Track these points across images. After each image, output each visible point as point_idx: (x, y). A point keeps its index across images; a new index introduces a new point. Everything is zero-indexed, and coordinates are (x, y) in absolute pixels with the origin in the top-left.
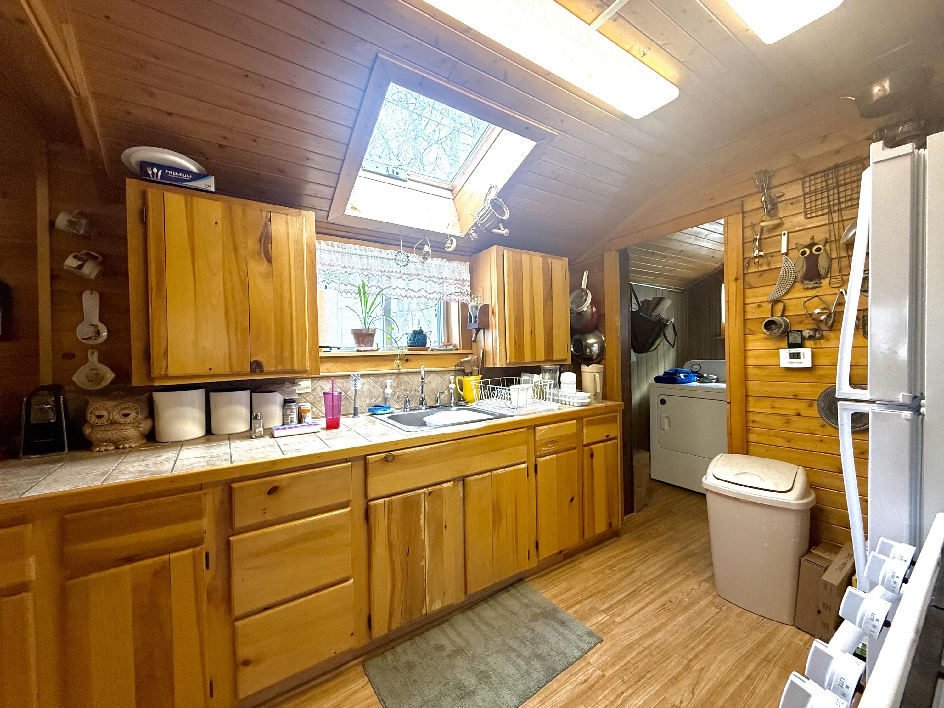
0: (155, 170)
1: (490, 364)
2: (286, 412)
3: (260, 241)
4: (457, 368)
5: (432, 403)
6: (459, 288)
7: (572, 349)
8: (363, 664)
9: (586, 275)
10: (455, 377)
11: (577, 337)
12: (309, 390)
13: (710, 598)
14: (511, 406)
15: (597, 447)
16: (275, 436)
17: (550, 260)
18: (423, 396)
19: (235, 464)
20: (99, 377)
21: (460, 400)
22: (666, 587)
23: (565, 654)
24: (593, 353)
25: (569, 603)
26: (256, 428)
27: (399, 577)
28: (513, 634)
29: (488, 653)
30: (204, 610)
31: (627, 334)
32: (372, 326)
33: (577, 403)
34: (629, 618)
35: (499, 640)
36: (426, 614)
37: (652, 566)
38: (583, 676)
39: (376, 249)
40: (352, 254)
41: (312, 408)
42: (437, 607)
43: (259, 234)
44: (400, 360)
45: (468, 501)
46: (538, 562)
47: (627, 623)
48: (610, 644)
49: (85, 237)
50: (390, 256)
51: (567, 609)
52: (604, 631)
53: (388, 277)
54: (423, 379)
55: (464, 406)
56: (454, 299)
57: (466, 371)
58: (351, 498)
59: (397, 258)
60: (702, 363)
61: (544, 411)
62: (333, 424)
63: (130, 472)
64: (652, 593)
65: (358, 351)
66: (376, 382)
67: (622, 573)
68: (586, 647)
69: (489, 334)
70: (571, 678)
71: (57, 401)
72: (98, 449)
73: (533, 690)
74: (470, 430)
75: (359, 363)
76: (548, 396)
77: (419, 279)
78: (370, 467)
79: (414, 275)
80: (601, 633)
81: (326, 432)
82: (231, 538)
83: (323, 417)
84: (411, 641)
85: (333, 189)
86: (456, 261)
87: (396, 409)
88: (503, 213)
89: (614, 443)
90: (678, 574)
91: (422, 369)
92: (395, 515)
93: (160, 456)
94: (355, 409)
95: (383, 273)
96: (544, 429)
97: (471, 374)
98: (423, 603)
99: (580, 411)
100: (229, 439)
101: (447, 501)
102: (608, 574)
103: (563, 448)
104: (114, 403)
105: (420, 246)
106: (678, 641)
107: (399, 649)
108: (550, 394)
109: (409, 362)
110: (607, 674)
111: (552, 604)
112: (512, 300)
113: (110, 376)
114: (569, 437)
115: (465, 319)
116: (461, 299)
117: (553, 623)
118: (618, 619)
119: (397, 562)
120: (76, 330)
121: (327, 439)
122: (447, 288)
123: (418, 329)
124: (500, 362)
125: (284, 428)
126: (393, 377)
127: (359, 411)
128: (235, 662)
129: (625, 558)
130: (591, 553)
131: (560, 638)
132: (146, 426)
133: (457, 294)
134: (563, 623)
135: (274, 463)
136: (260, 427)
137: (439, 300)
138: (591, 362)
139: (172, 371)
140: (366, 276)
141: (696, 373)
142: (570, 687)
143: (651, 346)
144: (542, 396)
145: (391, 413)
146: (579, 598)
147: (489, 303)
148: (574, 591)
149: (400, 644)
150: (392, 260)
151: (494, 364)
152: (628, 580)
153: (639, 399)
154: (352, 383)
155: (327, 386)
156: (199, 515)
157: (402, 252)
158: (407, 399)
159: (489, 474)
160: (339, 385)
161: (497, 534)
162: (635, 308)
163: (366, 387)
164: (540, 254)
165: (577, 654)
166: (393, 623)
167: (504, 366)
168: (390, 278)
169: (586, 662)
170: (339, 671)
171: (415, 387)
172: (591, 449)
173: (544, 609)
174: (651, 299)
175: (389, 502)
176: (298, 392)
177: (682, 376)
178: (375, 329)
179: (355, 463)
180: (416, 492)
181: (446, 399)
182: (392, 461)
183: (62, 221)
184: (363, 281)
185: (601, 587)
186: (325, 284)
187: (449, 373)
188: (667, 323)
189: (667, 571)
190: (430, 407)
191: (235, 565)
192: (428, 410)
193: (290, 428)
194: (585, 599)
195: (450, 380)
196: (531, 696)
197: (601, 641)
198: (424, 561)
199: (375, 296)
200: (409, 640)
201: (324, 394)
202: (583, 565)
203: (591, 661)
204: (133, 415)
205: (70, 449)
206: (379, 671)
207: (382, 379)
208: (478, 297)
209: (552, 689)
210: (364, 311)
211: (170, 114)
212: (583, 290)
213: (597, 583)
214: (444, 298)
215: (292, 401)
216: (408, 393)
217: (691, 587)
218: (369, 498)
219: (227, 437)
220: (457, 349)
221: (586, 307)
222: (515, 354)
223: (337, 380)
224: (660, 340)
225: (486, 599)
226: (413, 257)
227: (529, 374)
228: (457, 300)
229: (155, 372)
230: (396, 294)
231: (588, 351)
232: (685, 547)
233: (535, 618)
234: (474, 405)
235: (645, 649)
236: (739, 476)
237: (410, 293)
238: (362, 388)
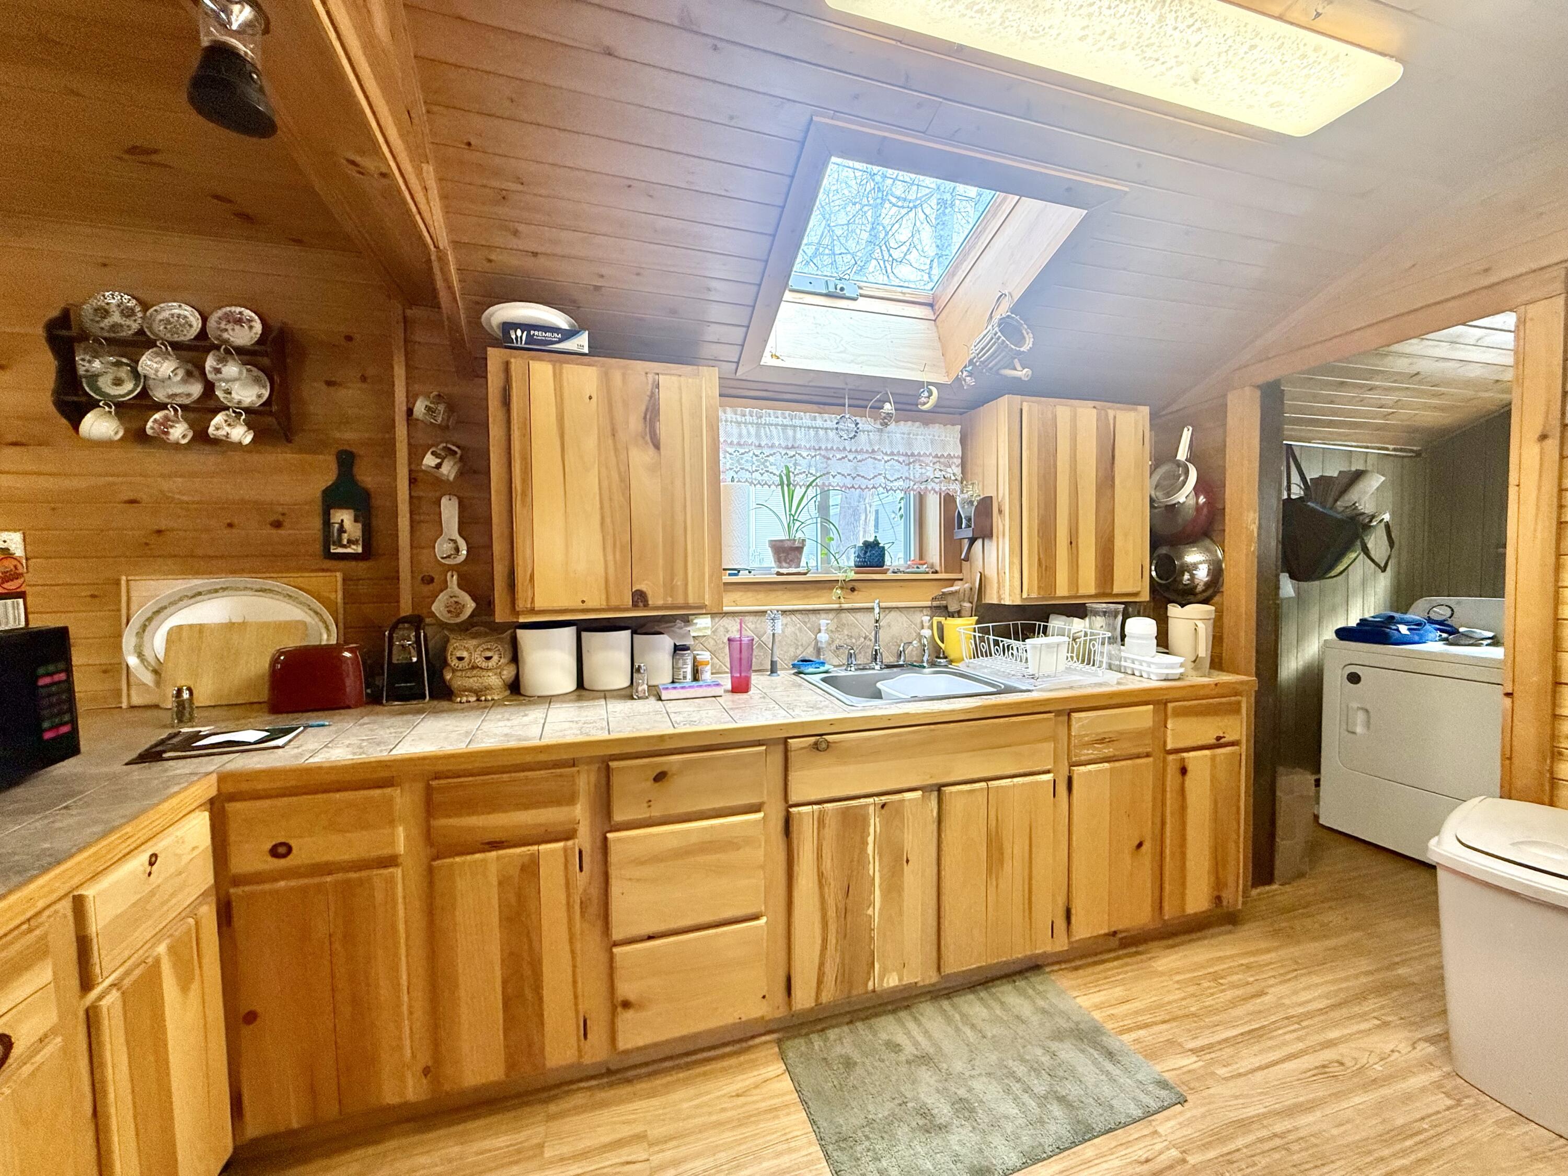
0: (519, 332)
1: (991, 598)
2: (677, 663)
3: (645, 418)
4: (935, 603)
5: (890, 659)
6: (941, 470)
7: (1154, 574)
8: (779, 1042)
9: (1187, 435)
10: (932, 618)
11: (1164, 550)
12: (709, 632)
13: (1435, 1075)
14: (1026, 672)
15: (1195, 758)
16: (663, 698)
17: (1111, 413)
18: (877, 648)
19: (615, 735)
20: (457, 608)
21: (938, 657)
22: (1333, 1034)
23: (1112, 1107)
24: (1196, 581)
25: (1126, 1023)
26: (638, 684)
27: (832, 928)
28: (1018, 1052)
29: (973, 1073)
30: (578, 925)
31: (1273, 544)
32: (799, 535)
33: (1157, 674)
34: (1245, 1074)
35: (993, 1058)
36: (874, 991)
37: (1304, 989)
38: (1144, 1150)
39: (808, 414)
40: (772, 425)
41: (712, 659)
42: (892, 984)
43: (643, 408)
44: (842, 588)
45: (946, 825)
46: (1070, 943)
47: (1240, 1081)
48: (1203, 1110)
49: (444, 428)
50: (828, 424)
51: (1121, 1033)
52: (1192, 1085)
53: (824, 457)
54: (877, 621)
55: (946, 666)
56: (933, 489)
57: (952, 608)
58: (765, 799)
59: (840, 426)
60: (1459, 603)
61: (1090, 685)
62: (740, 686)
63: (496, 735)
64: (1299, 1039)
65: (778, 574)
66: (805, 623)
67: (1239, 992)
68: (1154, 1105)
69: (991, 546)
70: (1120, 1148)
71: (418, 637)
72: (459, 699)
73: (1048, 1149)
74: (953, 711)
75: (779, 593)
76: (1098, 658)
77: (875, 459)
78: (792, 755)
79: (867, 451)
80: (1186, 1088)
81: (730, 696)
82: (609, 835)
83: (727, 673)
84: (851, 1026)
85: (744, 329)
86: (937, 425)
87: (834, 666)
88: (1021, 340)
89: (1233, 753)
90: (1363, 1017)
91: (876, 606)
92: (830, 832)
93: (526, 715)
94: (773, 663)
95: (818, 452)
96: (1086, 718)
97: (959, 614)
98: (869, 973)
99: (1161, 689)
100: (605, 698)
101: (911, 820)
102: (1209, 988)
103: (1123, 753)
104: (474, 642)
105: (879, 404)
106: (1350, 1139)
107: (832, 1034)
108: (1102, 653)
109: (856, 593)
110: (1192, 1160)
111: (1093, 1019)
112: (1036, 487)
113: (470, 605)
114: (1139, 734)
115: (951, 521)
116: (944, 489)
117: (1092, 1051)
118: (1222, 1071)
119: (831, 902)
120: (434, 548)
121: (731, 709)
122: (920, 471)
123: (871, 539)
124: (1010, 595)
125: (675, 688)
126: (831, 616)
127: (779, 666)
128: (612, 1002)
129: (1248, 967)
130: (1173, 946)
131: (1103, 1077)
132: (508, 673)
133: (937, 480)
134: (1110, 1055)
135: (662, 738)
136: (643, 683)
137: (906, 491)
138: (1191, 598)
139: (539, 604)
140: (791, 457)
141: (1441, 623)
142: (1117, 1163)
143: (1332, 567)
144: (1088, 659)
145: (826, 672)
146: (1147, 1018)
147: (993, 494)
148: (1136, 1005)
149: (833, 1027)
150: (832, 429)
151: (1000, 598)
152: (1250, 1006)
153: (1300, 667)
154: (770, 623)
155: (732, 627)
156: (571, 800)
157: (847, 416)
158: (852, 651)
159: (983, 784)
160: (751, 623)
161: (994, 883)
162: (1297, 492)
163: (790, 630)
164: (1091, 404)
165: (1134, 1112)
166: (824, 994)
167: (1018, 602)
168: (829, 459)
169: (1151, 1129)
170: (744, 1045)
171: (865, 632)
172: (1183, 759)
173: (1077, 1024)
174: (1336, 475)
175: (820, 811)
176: (693, 634)
177: (1403, 629)
178: (804, 540)
179: (772, 748)
180: (862, 800)
181: (914, 653)
182: (825, 750)
183: (420, 407)
184: (787, 467)
185: (1193, 1009)
186: (732, 473)
187: (922, 611)
188: (1371, 521)
189: (1339, 1005)
190: (889, 667)
191: (613, 872)
192: (886, 671)
193: (683, 688)
194: (1155, 1023)
195: (922, 622)
196: (1045, 1159)
197: (1183, 1101)
198: (871, 909)
199: (804, 489)
200: (848, 1024)
201: (729, 640)
202: (1159, 963)
203: (1161, 1130)
204: (496, 658)
205: (432, 697)
206: (802, 1059)
207: (813, 618)
208: (973, 484)
209: (1082, 1158)
210: (788, 513)
211: (535, 254)
212: (1178, 463)
213: (1184, 999)
214: (915, 487)
215: (685, 648)
216: (854, 641)
217: (1392, 1047)
218: (790, 803)
219: (602, 694)
220: (936, 572)
221: (1185, 495)
222: (1039, 581)
223: (747, 618)
224: (1353, 555)
225: (974, 986)
226: (867, 424)
227: (1064, 618)
228: (937, 489)
229: (521, 605)
230: (838, 485)
231: (1187, 576)
232: (1388, 968)
233: (1059, 1035)
234: (961, 667)
235: (1275, 1135)
236: (1523, 847)
237: (859, 481)
238: (783, 632)
